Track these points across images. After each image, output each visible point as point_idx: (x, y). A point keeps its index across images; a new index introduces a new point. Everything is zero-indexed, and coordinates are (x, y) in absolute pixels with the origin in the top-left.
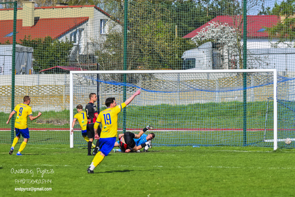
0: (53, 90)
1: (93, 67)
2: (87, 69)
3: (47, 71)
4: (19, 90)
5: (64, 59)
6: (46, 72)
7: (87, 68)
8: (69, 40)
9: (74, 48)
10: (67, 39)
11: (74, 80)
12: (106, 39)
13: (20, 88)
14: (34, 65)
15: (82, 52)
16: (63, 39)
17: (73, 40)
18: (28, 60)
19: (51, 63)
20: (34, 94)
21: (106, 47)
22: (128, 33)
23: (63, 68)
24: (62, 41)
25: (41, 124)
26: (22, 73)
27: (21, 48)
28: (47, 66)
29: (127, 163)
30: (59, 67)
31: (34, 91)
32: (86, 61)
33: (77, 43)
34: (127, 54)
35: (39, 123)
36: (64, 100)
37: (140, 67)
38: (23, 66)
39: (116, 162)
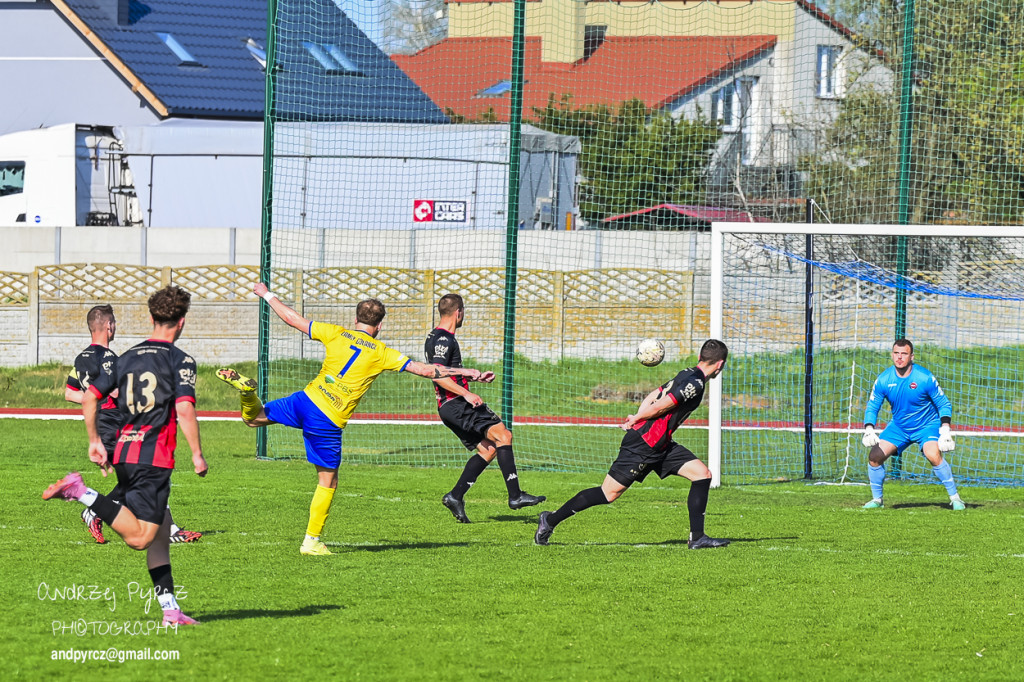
0: (650, 288)
1: (791, 209)
2: (767, 216)
3: (627, 219)
4: (531, 283)
5: (690, 180)
6: (623, 225)
7: (770, 213)
8: (707, 113)
9: (723, 144)
10: (699, 110)
11: (726, 254)
12: (835, 115)
13: (533, 278)
14: (583, 197)
15: (754, 157)
16: (685, 112)
17: (720, 116)
18: (563, 179)
19: (642, 194)
20: (583, 297)
21: (836, 140)
22: (913, 94)
23: (685, 211)
24: (682, 117)
25: (606, 402)
26: (539, 224)
27: (537, 138)
28: (628, 202)
29: (904, 541)
30: (671, 207)
31: (584, 288)
32: (764, 189)
33: (734, 126)
34: (911, 167)
35: (599, 401)
36: (687, 320)
37: (952, 214)
38: (545, 200)
39: (870, 539)
